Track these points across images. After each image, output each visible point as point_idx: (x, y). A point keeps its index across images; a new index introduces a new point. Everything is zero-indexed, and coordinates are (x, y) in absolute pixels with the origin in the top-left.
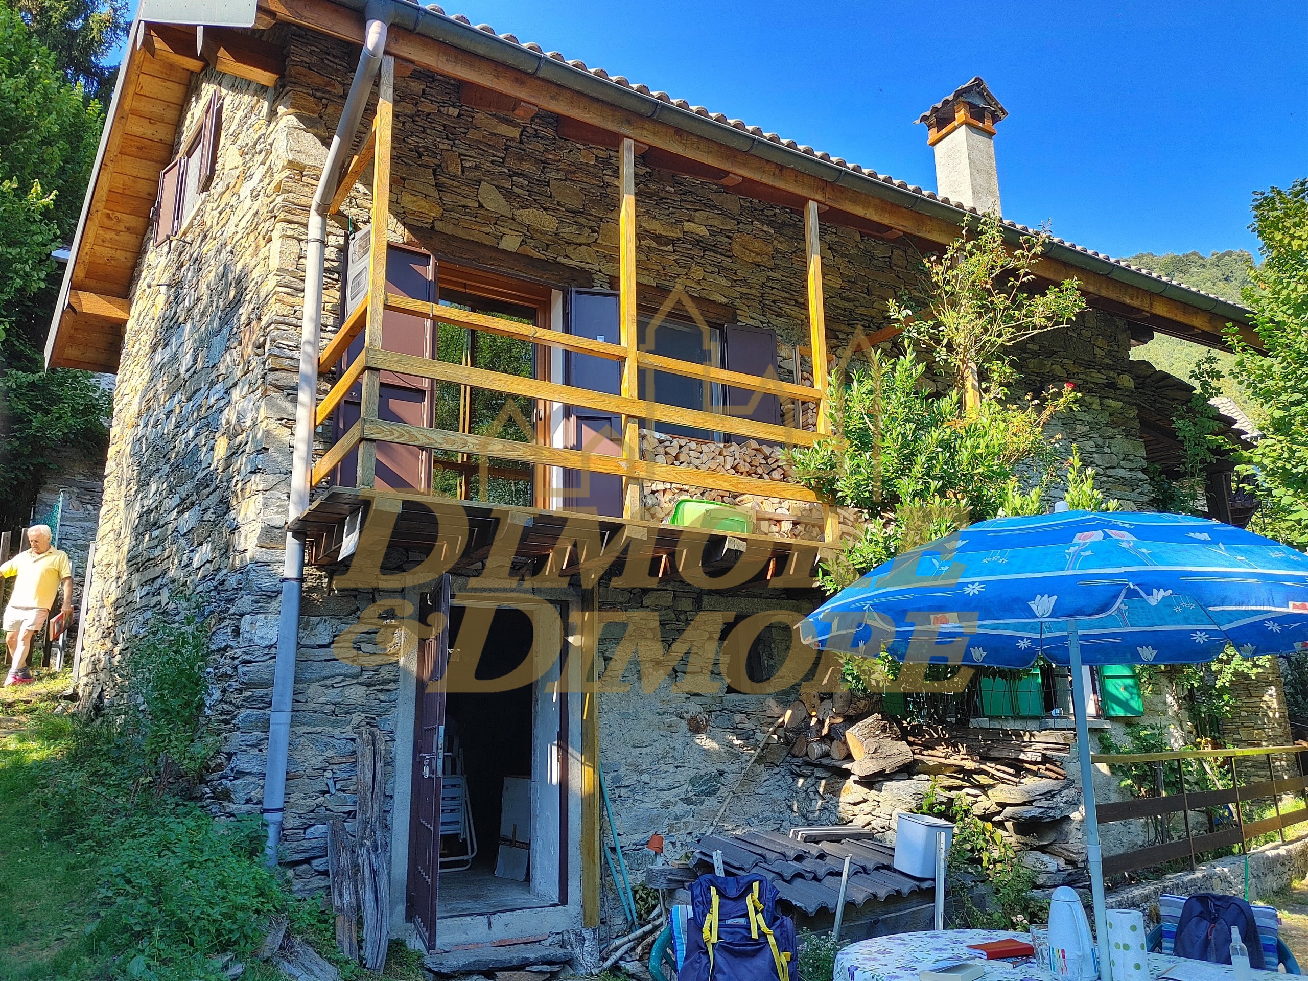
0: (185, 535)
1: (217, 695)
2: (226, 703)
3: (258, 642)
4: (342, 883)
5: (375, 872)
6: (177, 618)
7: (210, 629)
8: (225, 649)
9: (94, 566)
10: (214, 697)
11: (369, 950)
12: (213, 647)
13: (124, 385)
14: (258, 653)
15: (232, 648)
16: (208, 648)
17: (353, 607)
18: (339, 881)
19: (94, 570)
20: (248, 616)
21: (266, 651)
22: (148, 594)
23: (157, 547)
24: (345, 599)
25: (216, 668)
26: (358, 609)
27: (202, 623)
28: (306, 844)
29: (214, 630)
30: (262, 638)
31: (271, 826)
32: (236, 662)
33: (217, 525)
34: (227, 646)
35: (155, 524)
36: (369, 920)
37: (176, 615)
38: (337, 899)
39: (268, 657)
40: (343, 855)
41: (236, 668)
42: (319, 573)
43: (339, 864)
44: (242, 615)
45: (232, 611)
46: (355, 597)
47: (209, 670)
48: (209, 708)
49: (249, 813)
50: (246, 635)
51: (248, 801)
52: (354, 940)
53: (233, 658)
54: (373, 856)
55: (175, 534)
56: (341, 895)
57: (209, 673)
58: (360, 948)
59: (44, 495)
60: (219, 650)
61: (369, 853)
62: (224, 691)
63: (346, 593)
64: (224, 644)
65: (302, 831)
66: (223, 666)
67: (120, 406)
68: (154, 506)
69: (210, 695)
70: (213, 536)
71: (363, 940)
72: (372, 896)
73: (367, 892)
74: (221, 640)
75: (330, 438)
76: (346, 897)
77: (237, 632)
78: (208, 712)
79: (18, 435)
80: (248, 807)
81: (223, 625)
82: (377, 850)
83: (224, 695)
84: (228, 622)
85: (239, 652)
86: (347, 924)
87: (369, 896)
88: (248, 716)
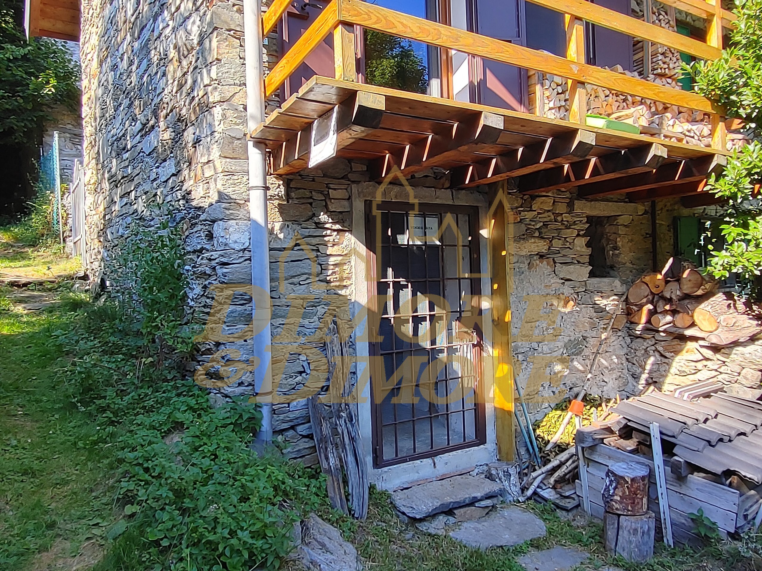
0: (149, 154)
1: (198, 290)
2: (208, 298)
3: (232, 246)
4: (326, 448)
5: (353, 439)
6: (152, 223)
7: (183, 233)
8: (201, 251)
9: (85, 186)
10: (195, 291)
11: (355, 503)
12: (189, 249)
13: (86, 45)
14: (234, 256)
15: (208, 250)
16: (184, 249)
17: (310, 214)
18: (323, 447)
19: (86, 188)
20: (221, 223)
21: (241, 254)
22: (126, 204)
23: (128, 166)
24: (303, 206)
25: (193, 267)
26: (314, 215)
27: (175, 228)
28: (292, 416)
29: (187, 233)
30: (236, 242)
31: (265, 407)
32: (213, 263)
33: (177, 142)
34: (202, 249)
35: (124, 149)
36: (353, 479)
37: (151, 220)
38: (324, 461)
39: (243, 259)
40: (324, 425)
41: (214, 268)
42: (277, 182)
43: (321, 432)
44: (214, 221)
45: (202, 217)
46: (311, 204)
47: (187, 267)
48: (192, 300)
49: (242, 394)
50: (221, 240)
51: (241, 384)
52: (343, 496)
53: (210, 260)
54: (349, 425)
55: (141, 154)
56: (327, 458)
57: (188, 271)
58: (348, 500)
59: (46, 139)
60: (194, 252)
61: (346, 424)
62: (205, 287)
63: (303, 201)
64: (199, 247)
65: (287, 405)
66: (200, 265)
67: (86, 63)
68: (121, 134)
69: (192, 289)
70: (175, 152)
71: (349, 494)
72: (353, 459)
73: (349, 456)
74: (195, 243)
75: (276, 51)
76: (332, 461)
77: (210, 236)
78: (192, 303)
79: (20, 94)
80: (241, 389)
81: (195, 230)
82: (352, 420)
83: (205, 291)
84: (199, 227)
85: (215, 255)
86: (336, 483)
87: (350, 459)
88: (232, 312)
